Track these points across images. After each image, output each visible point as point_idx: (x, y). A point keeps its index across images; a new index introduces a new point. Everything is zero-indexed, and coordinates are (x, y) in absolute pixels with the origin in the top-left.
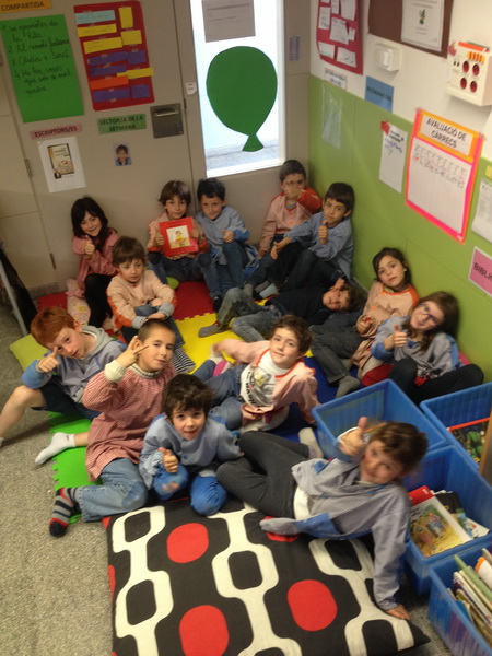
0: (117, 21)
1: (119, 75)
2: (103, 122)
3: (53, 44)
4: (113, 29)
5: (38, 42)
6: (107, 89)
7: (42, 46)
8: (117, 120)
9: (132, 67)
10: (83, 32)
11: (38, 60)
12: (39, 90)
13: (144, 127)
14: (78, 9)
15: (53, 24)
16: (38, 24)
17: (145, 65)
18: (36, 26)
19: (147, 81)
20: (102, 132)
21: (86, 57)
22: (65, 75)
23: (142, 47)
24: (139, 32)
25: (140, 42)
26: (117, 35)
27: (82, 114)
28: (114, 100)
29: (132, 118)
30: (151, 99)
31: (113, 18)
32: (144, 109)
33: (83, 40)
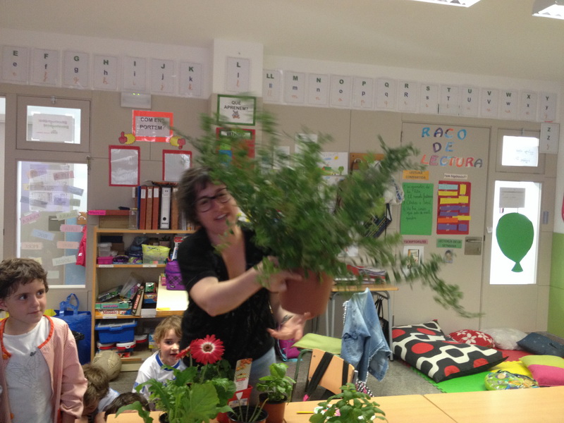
0: (458, 190)
1: (453, 217)
2: (440, 241)
3: (425, 197)
4: (456, 194)
5: (418, 195)
6: (446, 223)
7: (420, 197)
8: (448, 241)
9: (460, 214)
10: (441, 193)
11: (416, 203)
12: (412, 218)
13: (460, 247)
14: (441, 182)
15: (428, 187)
16: (421, 186)
17: (467, 214)
18: (419, 187)
19: (467, 223)
20: (438, 246)
21: (439, 205)
22: (427, 213)
23: (468, 205)
24: (467, 197)
25: (467, 202)
26: (457, 197)
27: (430, 234)
28: (448, 230)
29: (455, 241)
30: (467, 232)
31: (457, 189)
32: (462, 237)
33: (440, 197)
